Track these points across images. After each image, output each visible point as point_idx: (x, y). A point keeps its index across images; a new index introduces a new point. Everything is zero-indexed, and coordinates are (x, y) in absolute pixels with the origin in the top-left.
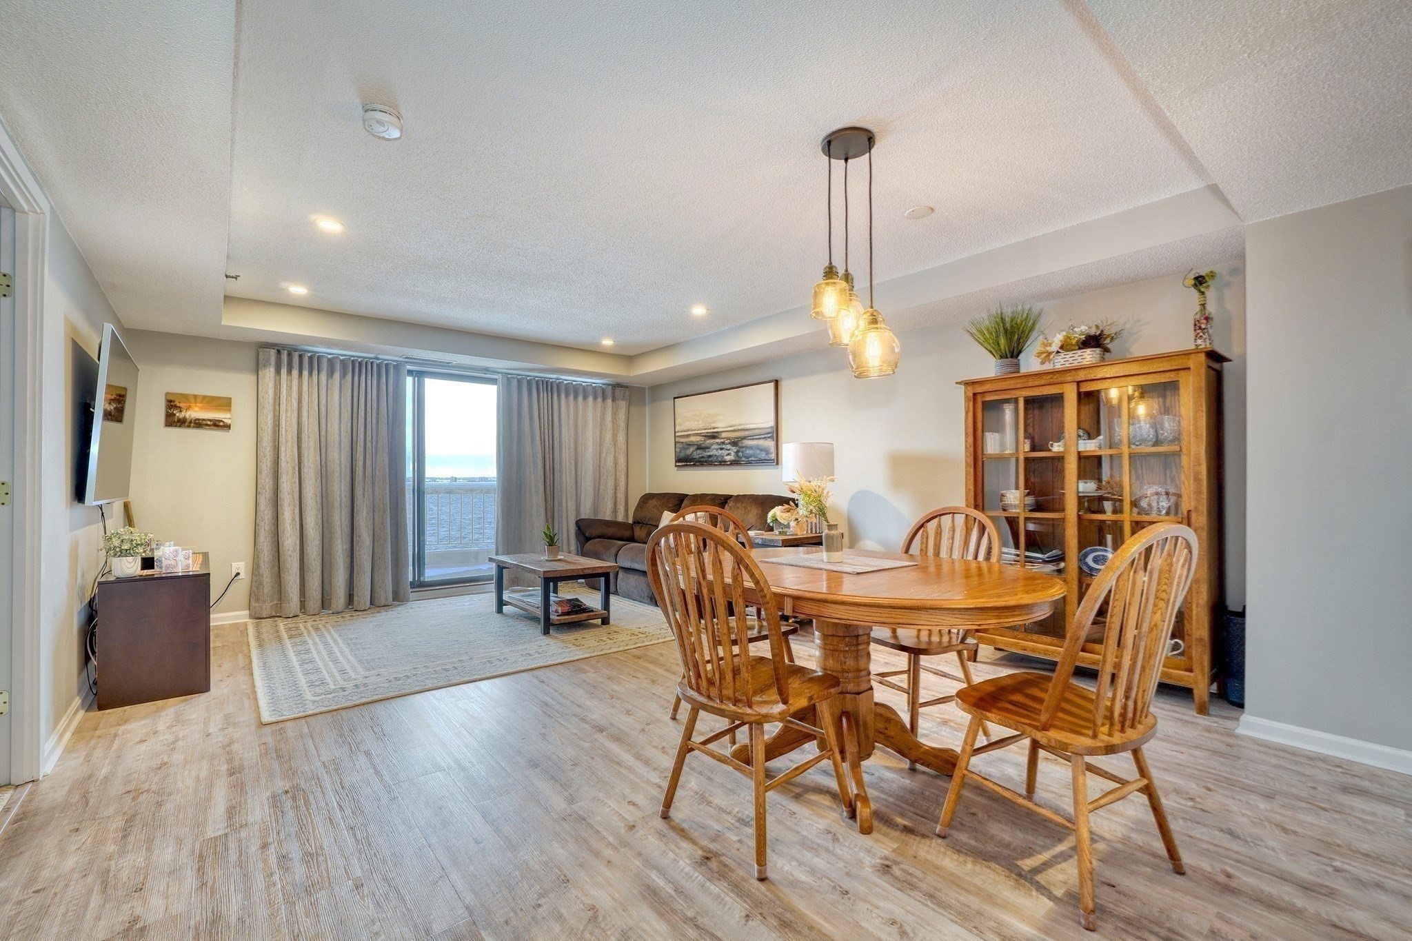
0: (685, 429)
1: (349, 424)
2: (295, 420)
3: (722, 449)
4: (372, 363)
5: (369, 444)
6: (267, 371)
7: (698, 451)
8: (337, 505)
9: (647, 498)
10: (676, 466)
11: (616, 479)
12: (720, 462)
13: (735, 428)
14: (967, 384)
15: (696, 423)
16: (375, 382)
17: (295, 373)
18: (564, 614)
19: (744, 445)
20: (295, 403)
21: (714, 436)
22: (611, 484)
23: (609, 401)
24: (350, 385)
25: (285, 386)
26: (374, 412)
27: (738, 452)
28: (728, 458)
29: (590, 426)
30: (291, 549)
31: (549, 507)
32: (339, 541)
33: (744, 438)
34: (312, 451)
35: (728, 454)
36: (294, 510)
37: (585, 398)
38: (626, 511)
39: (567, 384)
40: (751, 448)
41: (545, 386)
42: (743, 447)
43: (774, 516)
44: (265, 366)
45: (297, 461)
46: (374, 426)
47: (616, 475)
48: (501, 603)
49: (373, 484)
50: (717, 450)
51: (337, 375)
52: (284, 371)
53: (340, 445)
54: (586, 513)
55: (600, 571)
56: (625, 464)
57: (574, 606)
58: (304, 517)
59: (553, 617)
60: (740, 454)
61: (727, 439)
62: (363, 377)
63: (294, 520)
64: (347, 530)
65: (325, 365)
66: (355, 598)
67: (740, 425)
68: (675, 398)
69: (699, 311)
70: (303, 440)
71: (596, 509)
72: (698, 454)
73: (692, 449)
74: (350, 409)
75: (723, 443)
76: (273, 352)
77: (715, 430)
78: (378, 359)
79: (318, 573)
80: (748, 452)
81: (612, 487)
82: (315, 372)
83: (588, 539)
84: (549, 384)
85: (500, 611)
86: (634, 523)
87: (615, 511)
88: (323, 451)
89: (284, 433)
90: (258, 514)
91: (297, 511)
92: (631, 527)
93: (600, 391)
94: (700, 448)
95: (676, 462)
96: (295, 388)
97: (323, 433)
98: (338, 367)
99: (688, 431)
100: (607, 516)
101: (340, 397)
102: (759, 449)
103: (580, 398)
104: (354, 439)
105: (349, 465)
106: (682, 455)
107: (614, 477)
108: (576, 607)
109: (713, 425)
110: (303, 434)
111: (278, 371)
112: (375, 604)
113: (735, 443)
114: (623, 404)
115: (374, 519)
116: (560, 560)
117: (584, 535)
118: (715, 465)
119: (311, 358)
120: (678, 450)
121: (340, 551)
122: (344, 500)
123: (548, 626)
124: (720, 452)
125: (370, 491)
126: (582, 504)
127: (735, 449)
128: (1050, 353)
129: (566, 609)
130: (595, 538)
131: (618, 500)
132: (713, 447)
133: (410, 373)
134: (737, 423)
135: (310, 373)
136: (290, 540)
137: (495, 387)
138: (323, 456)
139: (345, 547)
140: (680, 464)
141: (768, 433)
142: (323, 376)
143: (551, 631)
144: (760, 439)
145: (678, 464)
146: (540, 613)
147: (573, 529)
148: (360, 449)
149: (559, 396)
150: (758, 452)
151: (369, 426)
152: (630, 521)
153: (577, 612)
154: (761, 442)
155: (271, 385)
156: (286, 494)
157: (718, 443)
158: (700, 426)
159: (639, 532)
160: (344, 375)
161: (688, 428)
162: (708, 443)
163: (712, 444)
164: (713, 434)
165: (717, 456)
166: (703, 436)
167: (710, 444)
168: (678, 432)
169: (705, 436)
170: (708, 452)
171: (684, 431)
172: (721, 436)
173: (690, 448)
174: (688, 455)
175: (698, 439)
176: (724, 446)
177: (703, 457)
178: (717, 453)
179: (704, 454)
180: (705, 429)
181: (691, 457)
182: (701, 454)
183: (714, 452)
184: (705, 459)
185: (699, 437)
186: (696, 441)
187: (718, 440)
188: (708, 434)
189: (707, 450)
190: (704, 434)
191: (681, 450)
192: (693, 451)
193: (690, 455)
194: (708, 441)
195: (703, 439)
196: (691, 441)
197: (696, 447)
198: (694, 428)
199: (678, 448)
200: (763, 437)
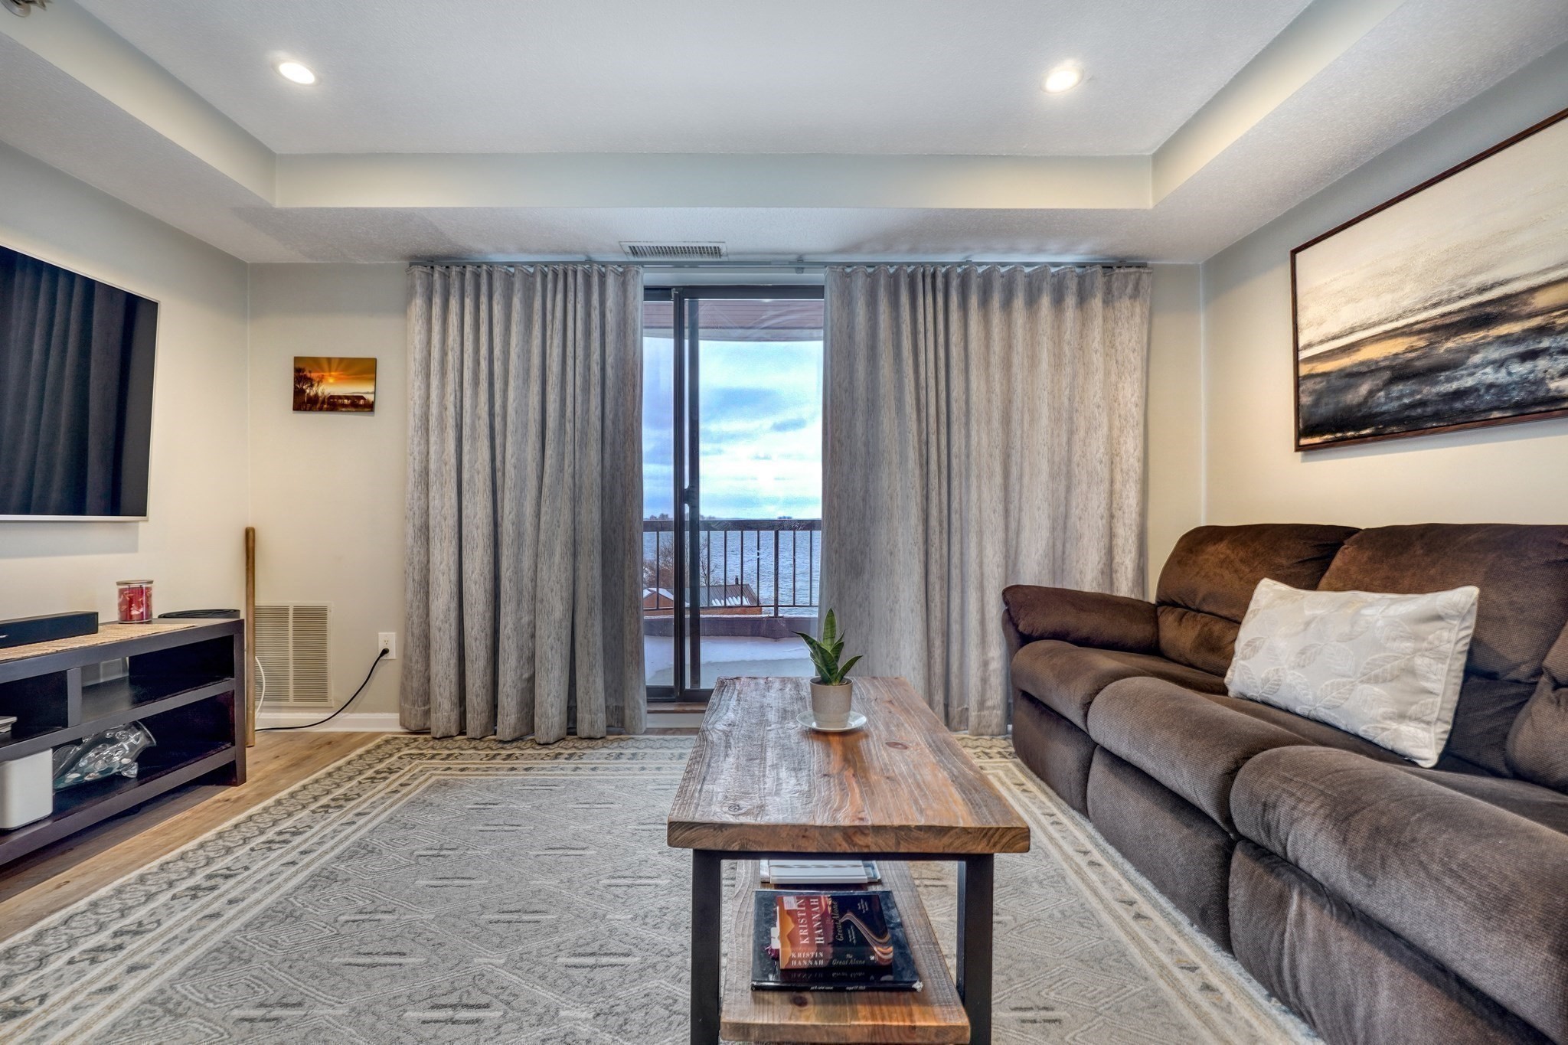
0: (1335, 329)
2: (450, 389)
4: (575, 272)
5: (567, 425)
7: (1397, 389)
9: (1198, 540)
10: (1299, 448)
11: (1111, 493)
16: (580, 308)
20: (452, 357)
22: (1097, 503)
23: (1097, 305)
24: (539, 317)
26: (578, 363)
30: (442, 616)
31: (935, 555)
36: (448, 548)
37: (1032, 301)
38: (1141, 571)
41: (928, 280)
44: (412, 298)
45: (453, 459)
46: (577, 390)
47: (1112, 482)
49: (574, 500)
50: (1500, 364)
54: (1032, 573)
56: (1139, 453)
58: (464, 559)
62: (560, 299)
68: (1297, 251)
70: (463, 423)
71: (1058, 558)
73: (1364, 389)
74: (537, 361)
75: (1542, 331)
77: (1495, 295)
78: (589, 262)
81: (1102, 510)
83: (1025, 639)
84: (941, 272)
86: (1161, 603)
87: (1109, 569)
88: (497, 441)
89: (434, 411)
91: (453, 550)
92: (1151, 613)
93: (1072, 283)
94: (1400, 372)
95: (1301, 433)
97: (495, 407)
99: (1354, 331)
100: (1087, 579)
103: (1020, 304)
106: (1326, 409)
107: (1106, 485)
110: (463, 412)
114: (1135, 307)
120: (1306, 400)
122: (529, 531)
124: (1519, 369)
125: (568, 514)
130: (1041, 638)
131: (1119, 542)
132: (1476, 359)
136: (440, 601)
138: (497, 451)
145: (1304, 442)
147: (995, 609)
149: (965, 302)
151: (568, 392)
152: (1152, 598)
156: (439, 518)
157: (1506, 340)
158: (1406, 303)
159: (1178, 634)
160: (528, 298)
161: (1348, 325)
162: (1448, 351)
163: (1473, 350)
164: (1476, 312)
165: (1501, 389)
166: (1421, 332)
167: (1458, 351)
168: (1309, 346)
169: (1435, 329)
170: (1449, 380)
171: (1334, 338)
172: (1528, 309)
173: (1357, 386)
174: (1349, 409)
175: (1396, 347)
176: (1546, 343)
177: (1422, 403)
178: (1501, 377)
179: (1429, 391)
180: (1435, 305)
181: (1364, 410)
182: (1412, 394)
183: (1489, 375)
184: (1429, 410)
185: (1400, 340)
186: (1386, 358)
187: (1504, 329)
188: (1448, 320)
189: (1443, 376)
190: (1428, 325)
191: (1319, 396)
192: (1371, 393)
193: (1360, 405)
194: (1450, 345)
195: (1423, 343)
196: (1362, 363)
197: (1387, 375)
198: (1375, 319)
199: (1311, 393)
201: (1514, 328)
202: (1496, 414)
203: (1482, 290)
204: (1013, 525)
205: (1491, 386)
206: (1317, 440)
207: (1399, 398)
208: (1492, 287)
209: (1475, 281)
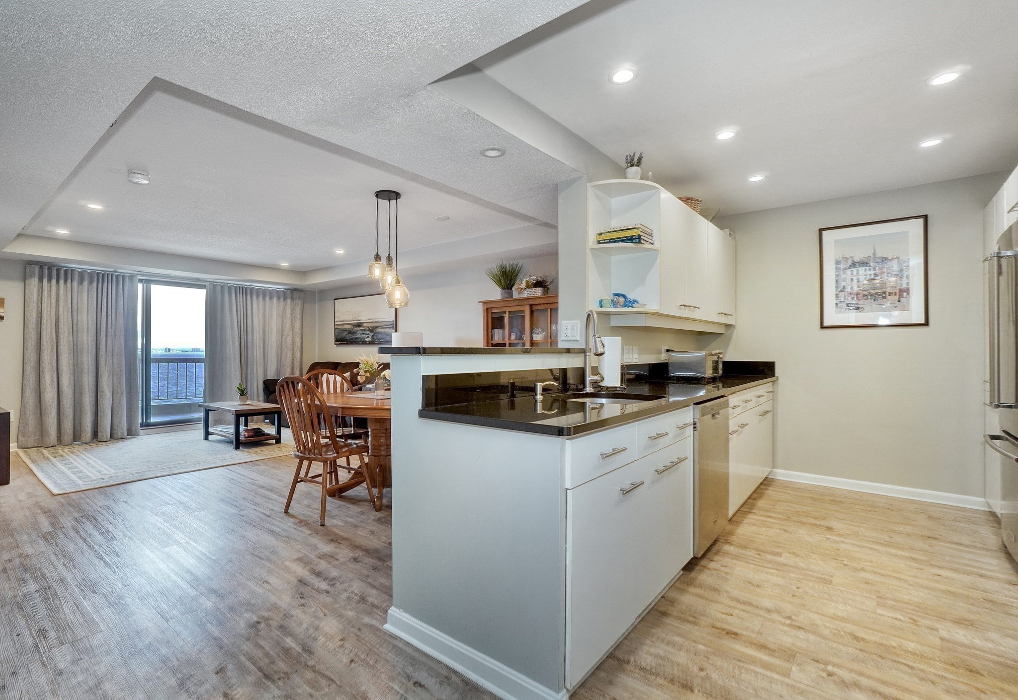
0: (341, 320)
1: (95, 316)
2: (53, 314)
3: (364, 334)
4: (112, 275)
5: (109, 330)
6: (33, 280)
7: (349, 335)
8: (85, 371)
9: (315, 366)
10: (335, 344)
11: (293, 353)
12: (363, 342)
13: (372, 321)
14: (485, 303)
15: (348, 317)
16: (114, 288)
17: (54, 282)
18: (249, 437)
19: (377, 331)
20: (54, 302)
21: (359, 325)
22: (289, 356)
23: (289, 301)
24: (95, 290)
25: (46, 290)
26: (114, 308)
27: (373, 336)
28: (367, 340)
29: (275, 317)
30: (51, 401)
31: (244, 372)
32: (87, 395)
33: (377, 327)
34: (66, 334)
35: (368, 337)
36: (52, 375)
37: (271, 298)
38: (301, 372)
39: (257, 289)
40: (381, 333)
41: (241, 290)
42: (376, 333)
43: (384, 376)
44: (31, 277)
45: (55, 341)
46: (113, 317)
47: (293, 350)
48: (207, 434)
49: (113, 356)
50: (361, 334)
51: (86, 283)
52: (45, 281)
53: (88, 330)
54: (271, 376)
55: (274, 410)
56: (300, 342)
57: (257, 432)
58: (60, 379)
59: (242, 438)
60: (375, 337)
61: (367, 327)
62: (105, 284)
63: (52, 381)
64: (93, 388)
65: (76, 277)
66: (99, 434)
67: (375, 319)
68: (334, 299)
69: (340, 252)
70: (60, 327)
71: (279, 371)
72: (349, 337)
73: (345, 333)
74: (95, 306)
75: (365, 330)
76: (37, 268)
77: (359, 322)
78: (117, 272)
79: (71, 417)
80: (380, 336)
81: (291, 358)
82: (69, 281)
83: (272, 393)
84: (244, 289)
85: (206, 438)
88: (75, 334)
89: (45, 322)
90: (25, 377)
91: (55, 375)
93: (282, 294)
94: (350, 332)
95: (336, 341)
96: (54, 292)
97: (75, 322)
98: (86, 277)
99: (343, 321)
100: (287, 374)
101: (88, 298)
102: (385, 334)
103: (267, 299)
104: (99, 326)
105: (94, 344)
106: (339, 337)
107: (292, 351)
108: (258, 432)
109: (358, 318)
110: (60, 323)
111: (41, 280)
112: (114, 437)
113: (371, 330)
114: (299, 302)
115: (113, 380)
116: (248, 404)
117: (269, 390)
118: (360, 344)
119: (65, 271)
120: (336, 334)
121: (88, 402)
122: (90, 367)
123: (238, 444)
124: (363, 336)
125: (111, 361)
126: (269, 370)
127: (371, 334)
128: (522, 289)
129: (251, 434)
131: (295, 366)
132: (358, 332)
133: (141, 281)
134: (373, 318)
135: (65, 281)
136: (50, 395)
137: (204, 291)
138: (75, 338)
139: (91, 399)
140: (338, 343)
141: (391, 325)
142: (75, 284)
143: (240, 448)
144: (386, 328)
146: (233, 437)
147: (261, 386)
148: (103, 333)
149: (251, 297)
150: (385, 336)
151: (110, 318)
153: (258, 436)
154: (387, 330)
155: (36, 290)
156: (47, 363)
157: (361, 330)
158: (351, 319)
160: (91, 282)
163: (358, 331)
166: (352, 325)
168: (337, 322)
169: (354, 325)
171: (340, 322)
172: (363, 326)
174: (342, 337)
176: (365, 332)
177: (352, 339)
178: (361, 337)
179: (353, 337)
180: (353, 321)
181: (344, 338)
182: (351, 336)
183: (359, 336)
185: (349, 326)
186: (347, 328)
187: (361, 328)
189: (355, 335)
191: (338, 334)
192: (346, 335)
194: (355, 329)
195: (352, 327)
197: (347, 332)
198: (346, 320)
199: (337, 332)
200: (388, 326)
203: (359, 320)
204: (266, 362)
205: (359, 338)
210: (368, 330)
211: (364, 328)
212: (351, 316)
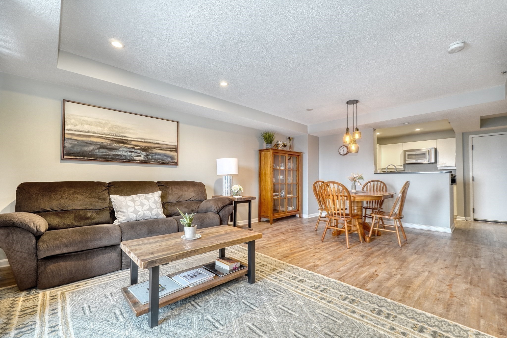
7: (102, 150)
10: (64, 159)
12: (129, 160)
13: (146, 140)
15: (100, 129)
19: (153, 152)
21: (122, 142)
27: (147, 155)
28: (138, 158)
33: (153, 148)
35: (138, 156)
40: (156, 154)
42: (152, 153)
50: (126, 152)
60: (150, 157)
61: (138, 146)
67: (151, 140)
73: (91, 148)
75: (133, 148)
80: (157, 157)
94: (102, 147)
99: (88, 132)
102: (166, 156)
113: (144, 150)
118: (123, 162)
124: (129, 154)
127: (145, 153)
132: (121, 149)
134: (148, 138)
141: (174, 148)
144: (166, 150)
145: (65, 157)
150: (165, 157)
154: (168, 153)
157: (127, 148)
158: (106, 132)
161: (87, 130)
162: (115, 146)
163: (121, 147)
164: (121, 140)
165: (126, 156)
166: (109, 140)
167: (117, 147)
170: (115, 152)
171: (81, 131)
172: (131, 144)
173: (89, 146)
174: (86, 151)
175: (103, 141)
176: (133, 150)
177: (108, 155)
178: (126, 154)
179: (110, 153)
180: (112, 135)
181: (91, 153)
182: (106, 152)
183: (124, 153)
184: (110, 157)
185: (103, 140)
186: (99, 142)
187: (127, 146)
188: (115, 140)
189: (114, 151)
190: (111, 139)
191: (74, 146)
192: (94, 149)
193: (90, 152)
194: (116, 145)
195: (109, 142)
196: (91, 141)
197: (99, 146)
198: (96, 132)
199: (70, 144)
200: (169, 149)
201: (129, 146)
202: (125, 161)
203: (123, 137)
205: (124, 155)
206: (72, 157)
207: (102, 152)
208: (125, 137)
209: (121, 134)
210: (139, 149)
211: (132, 146)
212: (106, 129)
